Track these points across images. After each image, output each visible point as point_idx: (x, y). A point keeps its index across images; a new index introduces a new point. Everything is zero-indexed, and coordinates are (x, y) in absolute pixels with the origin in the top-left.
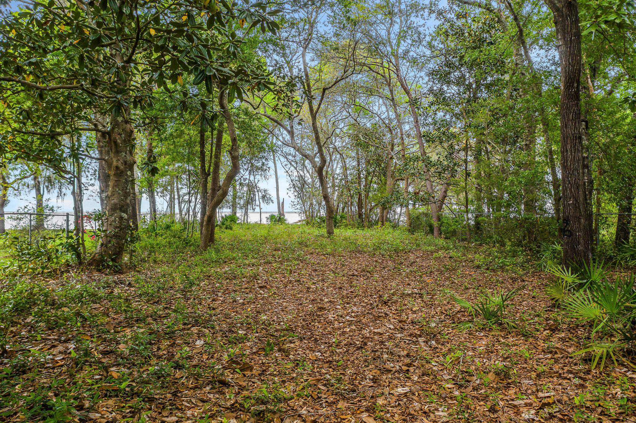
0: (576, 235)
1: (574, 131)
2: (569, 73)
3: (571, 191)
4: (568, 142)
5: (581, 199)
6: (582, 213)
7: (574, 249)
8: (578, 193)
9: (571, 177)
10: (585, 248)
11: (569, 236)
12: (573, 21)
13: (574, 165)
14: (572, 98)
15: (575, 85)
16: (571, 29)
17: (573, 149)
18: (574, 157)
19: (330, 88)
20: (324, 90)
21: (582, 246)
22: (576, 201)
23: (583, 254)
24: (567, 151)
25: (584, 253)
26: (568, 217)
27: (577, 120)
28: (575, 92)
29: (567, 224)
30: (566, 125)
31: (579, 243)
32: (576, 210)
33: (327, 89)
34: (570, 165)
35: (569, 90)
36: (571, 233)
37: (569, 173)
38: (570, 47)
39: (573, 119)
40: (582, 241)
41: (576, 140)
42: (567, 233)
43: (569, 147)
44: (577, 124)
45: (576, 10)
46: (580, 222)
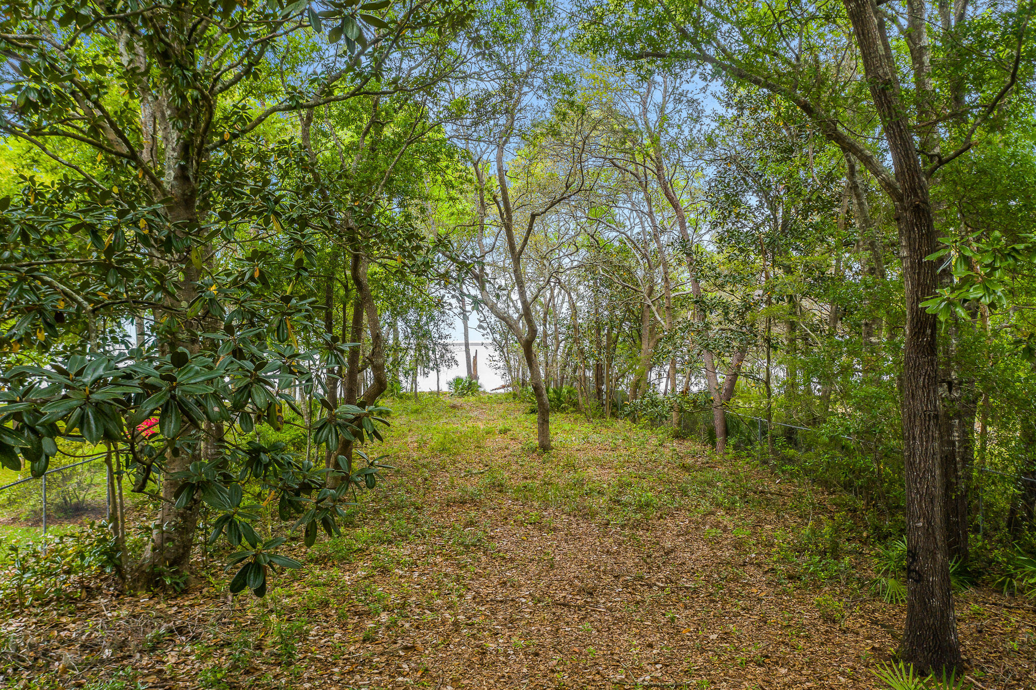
0: (929, 581)
1: (927, 406)
2: (917, 313)
3: (921, 507)
4: (917, 423)
5: (938, 520)
6: (939, 544)
7: (925, 604)
8: (933, 509)
9: (920, 483)
10: (944, 603)
11: (917, 581)
12: (923, 235)
13: (925, 462)
14: (923, 352)
15: (929, 331)
16: (920, 246)
17: (924, 436)
18: (926, 449)
19: (543, 213)
20: (533, 216)
21: (937, 600)
22: (929, 523)
23: (938, 613)
24: (914, 438)
25: (942, 612)
26: (915, 548)
27: (931, 387)
28: (929, 343)
29: (914, 560)
30: (913, 394)
31: (933, 595)
32: (928, 538)
33: (538, 215)
34: (920, 463)
35: (918, 338)
36: (920, 575)
37: (918, 475)
38: (919, 274)
39: (924, 386)
40: (937, 591)
41: (929, 421)
42: (913, 574)
43: (917, 431)
44: (932, 394)
45: (929, 216)
46: (934, 559)
